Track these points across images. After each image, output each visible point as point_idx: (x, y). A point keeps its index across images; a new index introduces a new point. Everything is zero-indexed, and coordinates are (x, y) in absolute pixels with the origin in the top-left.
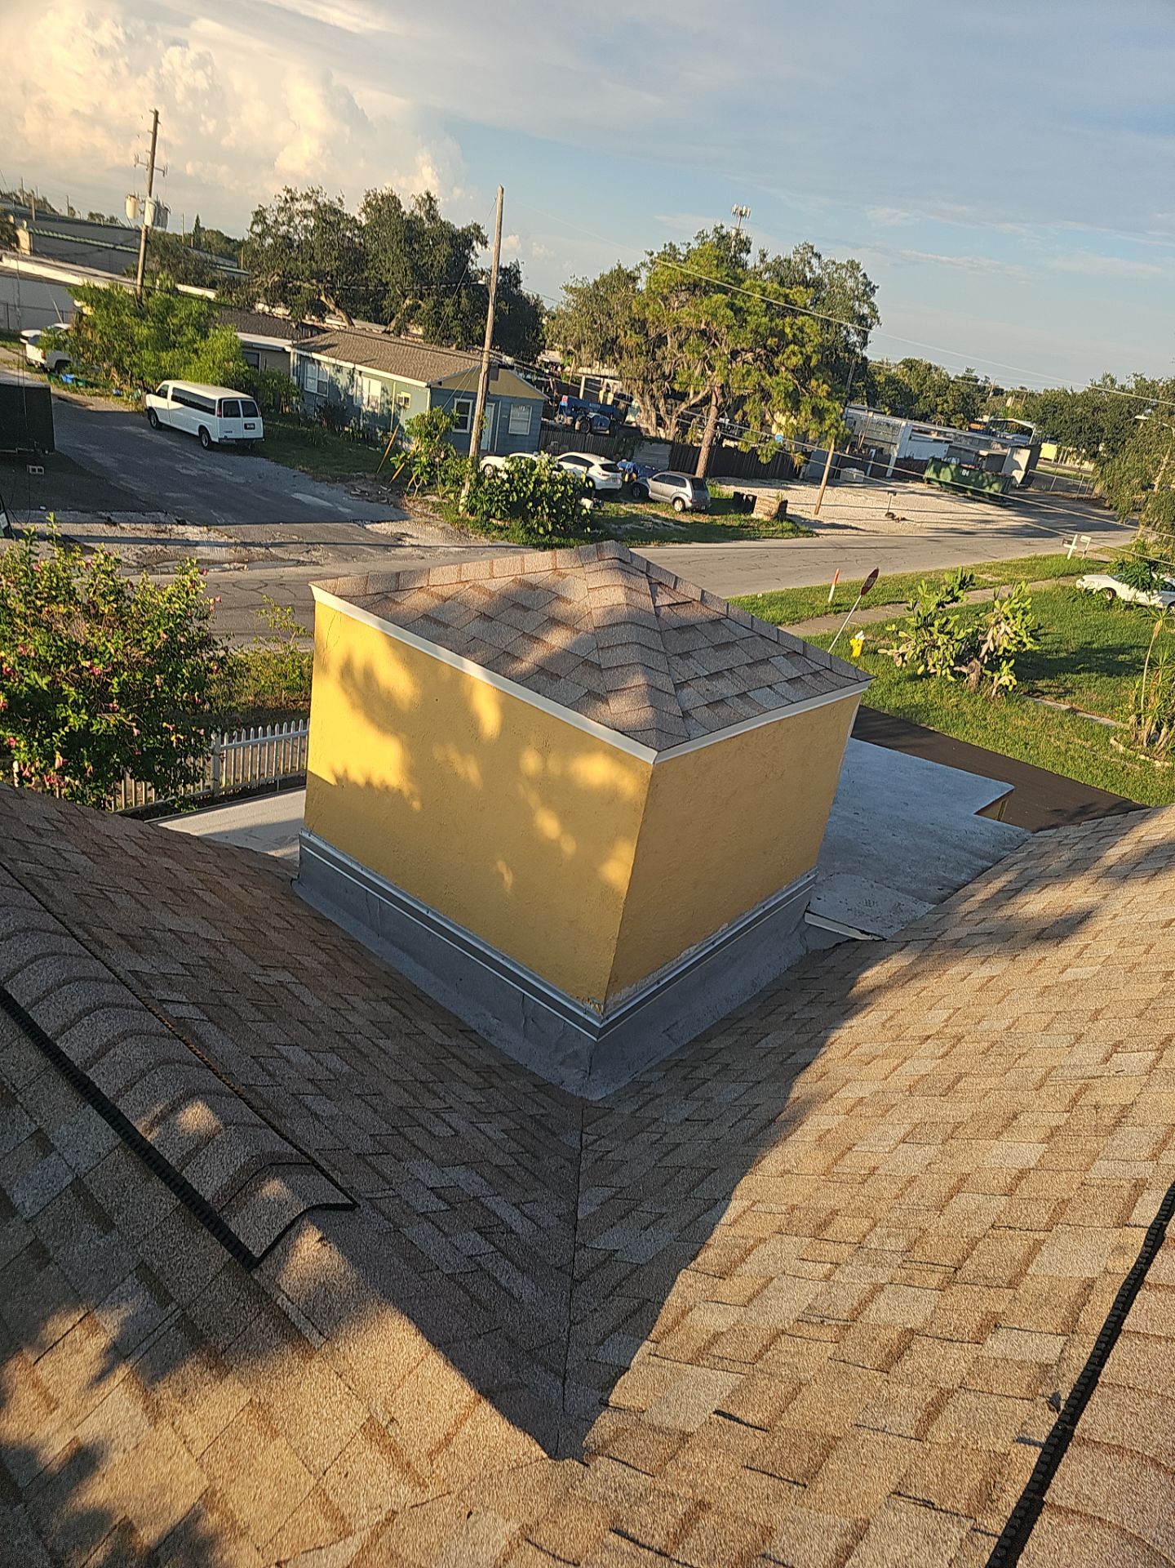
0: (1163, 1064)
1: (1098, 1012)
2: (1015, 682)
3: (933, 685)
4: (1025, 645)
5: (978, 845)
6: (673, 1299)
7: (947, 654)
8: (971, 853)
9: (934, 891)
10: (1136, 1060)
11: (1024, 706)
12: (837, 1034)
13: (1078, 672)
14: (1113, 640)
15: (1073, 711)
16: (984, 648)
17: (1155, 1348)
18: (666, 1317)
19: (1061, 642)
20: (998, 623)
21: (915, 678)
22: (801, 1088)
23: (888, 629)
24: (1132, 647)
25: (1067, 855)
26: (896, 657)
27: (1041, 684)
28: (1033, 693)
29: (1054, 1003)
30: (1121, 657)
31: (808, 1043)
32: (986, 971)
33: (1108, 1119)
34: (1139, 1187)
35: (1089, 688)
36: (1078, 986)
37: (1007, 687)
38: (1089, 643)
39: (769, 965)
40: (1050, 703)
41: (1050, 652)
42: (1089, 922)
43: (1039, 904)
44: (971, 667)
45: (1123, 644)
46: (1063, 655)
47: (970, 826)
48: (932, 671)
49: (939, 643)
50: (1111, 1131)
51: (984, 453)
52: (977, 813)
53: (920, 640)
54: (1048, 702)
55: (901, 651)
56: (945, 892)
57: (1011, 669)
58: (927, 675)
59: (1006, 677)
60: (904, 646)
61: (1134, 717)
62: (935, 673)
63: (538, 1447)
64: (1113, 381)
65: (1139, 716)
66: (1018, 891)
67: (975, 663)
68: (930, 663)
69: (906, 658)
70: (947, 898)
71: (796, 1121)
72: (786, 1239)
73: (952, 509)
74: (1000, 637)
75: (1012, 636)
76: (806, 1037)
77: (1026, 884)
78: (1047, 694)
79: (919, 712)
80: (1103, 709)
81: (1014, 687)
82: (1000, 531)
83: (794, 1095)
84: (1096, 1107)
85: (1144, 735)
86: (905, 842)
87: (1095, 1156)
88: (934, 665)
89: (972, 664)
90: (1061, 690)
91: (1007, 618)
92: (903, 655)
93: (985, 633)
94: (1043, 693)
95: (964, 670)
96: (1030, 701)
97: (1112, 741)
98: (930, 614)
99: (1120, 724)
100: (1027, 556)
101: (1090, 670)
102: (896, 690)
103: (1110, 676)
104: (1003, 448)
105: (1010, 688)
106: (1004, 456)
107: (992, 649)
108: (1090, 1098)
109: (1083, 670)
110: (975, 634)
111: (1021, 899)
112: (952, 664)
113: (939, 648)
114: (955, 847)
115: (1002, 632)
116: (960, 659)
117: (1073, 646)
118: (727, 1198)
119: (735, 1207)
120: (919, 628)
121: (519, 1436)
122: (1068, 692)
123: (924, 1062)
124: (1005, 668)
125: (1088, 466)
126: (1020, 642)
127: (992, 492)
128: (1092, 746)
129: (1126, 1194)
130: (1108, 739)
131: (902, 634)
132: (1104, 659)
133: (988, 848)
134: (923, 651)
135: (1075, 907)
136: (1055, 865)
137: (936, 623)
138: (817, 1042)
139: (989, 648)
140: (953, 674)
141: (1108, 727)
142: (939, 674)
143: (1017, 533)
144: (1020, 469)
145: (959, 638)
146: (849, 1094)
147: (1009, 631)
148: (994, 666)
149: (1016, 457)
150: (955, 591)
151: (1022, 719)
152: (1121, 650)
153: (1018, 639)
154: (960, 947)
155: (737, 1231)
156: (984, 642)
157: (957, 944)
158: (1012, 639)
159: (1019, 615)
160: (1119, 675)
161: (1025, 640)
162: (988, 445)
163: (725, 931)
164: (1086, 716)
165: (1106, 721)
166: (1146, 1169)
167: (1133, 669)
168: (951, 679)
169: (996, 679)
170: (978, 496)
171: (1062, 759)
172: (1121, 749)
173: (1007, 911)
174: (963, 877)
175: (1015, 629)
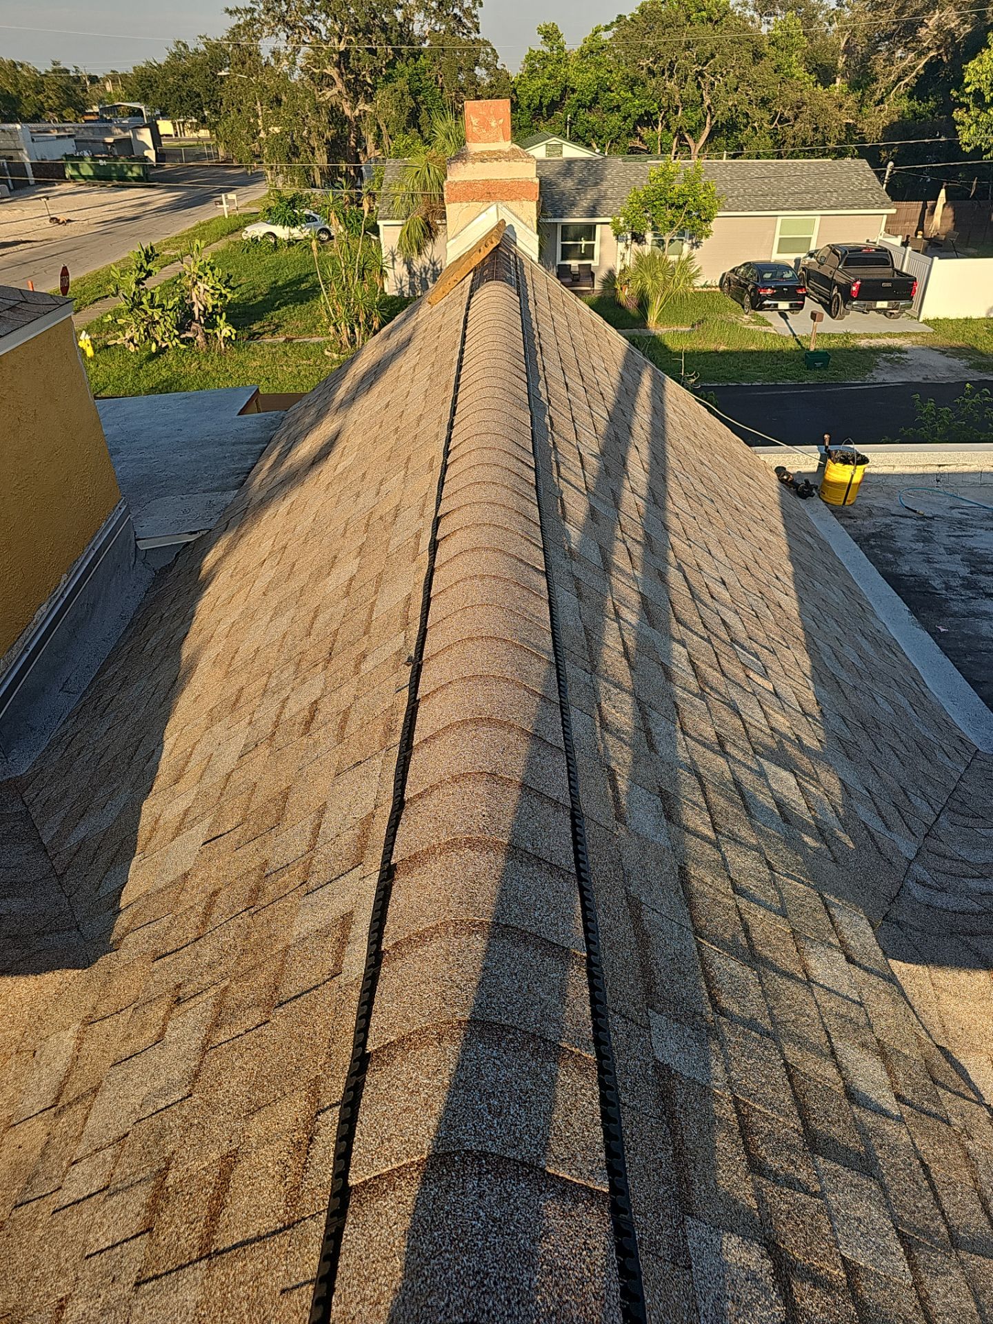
0: (410, 471)
1: (364, 474)
2: (234, 331)
3: (170, 358)
4: (226, 297)
5: (251, 436)
6: (145, 822)
7: (168, 325)
8: (248, 443)
9: (233, 481)
10: (394, 482)
11: (251, 349)
12: (200, 604)
13: (278, 308)
14: (289, 274)
15: (289, 340)
16: (195, 309)
17: (450, 593)
18: (143, 834)
19: (253, 289)
20: (195, 284)
21: (152, 357)
22: (186, 651)
23: (106, 321)
24: (307, 276)
25: (313, 411)
26: (127, 344)
27: (255, 327)
28: (253, 336)
29: (336, 488)
30: (303, 286)
31: (182, 623)
32: (288, 502)
33: (389, 519)
34: (418, 536)
35: (291, 318)
36: (348, 470)
37: (230, 337)
38: (275, 282)
39: (128, 597)
40: (269, 340)
41: (250, 300)
42: (341, 435)
43: (306, 448)
44: (194, 331)
45: (300, 275)
46: (260, 298)
47: (238, 425)
48: (164, 345)
49: (157, 318)
50: (393, 523)
51: (110, 140)
52: (239, 414)
53: (138, 321)
54: (268, 340)
55: (128, 337)
56: (241, 478)
57: (226, 321)
58: (162, 351)
59: (226, 330)
60: (128, 331)
61: (331, 327)
62: (167, 346)
63: (70, 971)
64: (185, 46)
65: (335, 325)
66: (290, 449)
67: (195, 326)
68: (159, 339)
69: (135, 342)
70: (244, 481)
71: (191, 668)
72: (214, 729)
73: (109, 200)
74: (203, 296)
75: (212, 291)
76: (179, 621)
77: (293, 442)
78: (264, 333)
79: (172, 384)
80: (311, 330)
81: (236, 335)
82: (159, 210)
83: (184, 657)
84: (381, 518)
85: (345, 339)
86: (193, 457)
87: (388, 542)
88: (163, 340)
89: (193, 327)
90: (273, 327)
91: (200, 277)
92: (131, 340)
93: (190, 297)
94: (261, 334)
95: (189, 335)
96: (254, 344)
97: (327, 353)
98: (134, 294)
99: (326, 338)
100: (193, 225)
101: (286, 304)
102: (142, 373)
103: (302, 303)
104: (125, 132)
105: (233, 337)
106: (129, 139)
107: (202, 309)
108: (376, 516)
109: (281, 305)
110: (182, 301)
111: (293, 452)
112: (177, 333)
113: (158, 322)
114: (234, 444)
115: (202, 290)
116: (181, 327)
117: (264, 289)
118: (160, 743)
119: (168, 745)
120: (132, 310)
121: (48, 976)
122: (278, 326)
123: (268, 573)
124: (221, 322)
125: (204, 133)
126: (221, 295)
127: (135, 175)
128: (315, 362)
129: (412, 544)
130: (323, 353)
131: (120, 321)
132: (291, 291)
133: (258, 435)
134: (146, 330)
135: (330, 434)
136: (307, 420)
137: (144, 300)
138: (187, 617)
139: (199, 310)
140: (182, 341)
141: (318, 344)
142: (170, 346)
143: (176, 207)
144: (149, 148)
145: (170, 307)
146: (223, 628)
147: (208, 288)
148: (211, 323)
149: (140, 138)
150: (145, 265)
151: (255, 360)
152: (301, 280)
153: (218, 292)
154: (264, 503)
155: (177, 752)
156: (193, 304)
157: (262, 501)
158: (213, 294)
159: (208, 271)
160: (308, 300)
161: (224, 292)
162: (111, 134)
163: (66, 583)
164: (300, 341)
165: (316, 340)
166: (420, 524)
167: (314, 292)
168: (183, 346)
169: (218, 334)
170: (123, 182)
171: (298, 380)
172: (335, 356)
173: (288, 463)
174: (250, 462)
175: (211, 285)
